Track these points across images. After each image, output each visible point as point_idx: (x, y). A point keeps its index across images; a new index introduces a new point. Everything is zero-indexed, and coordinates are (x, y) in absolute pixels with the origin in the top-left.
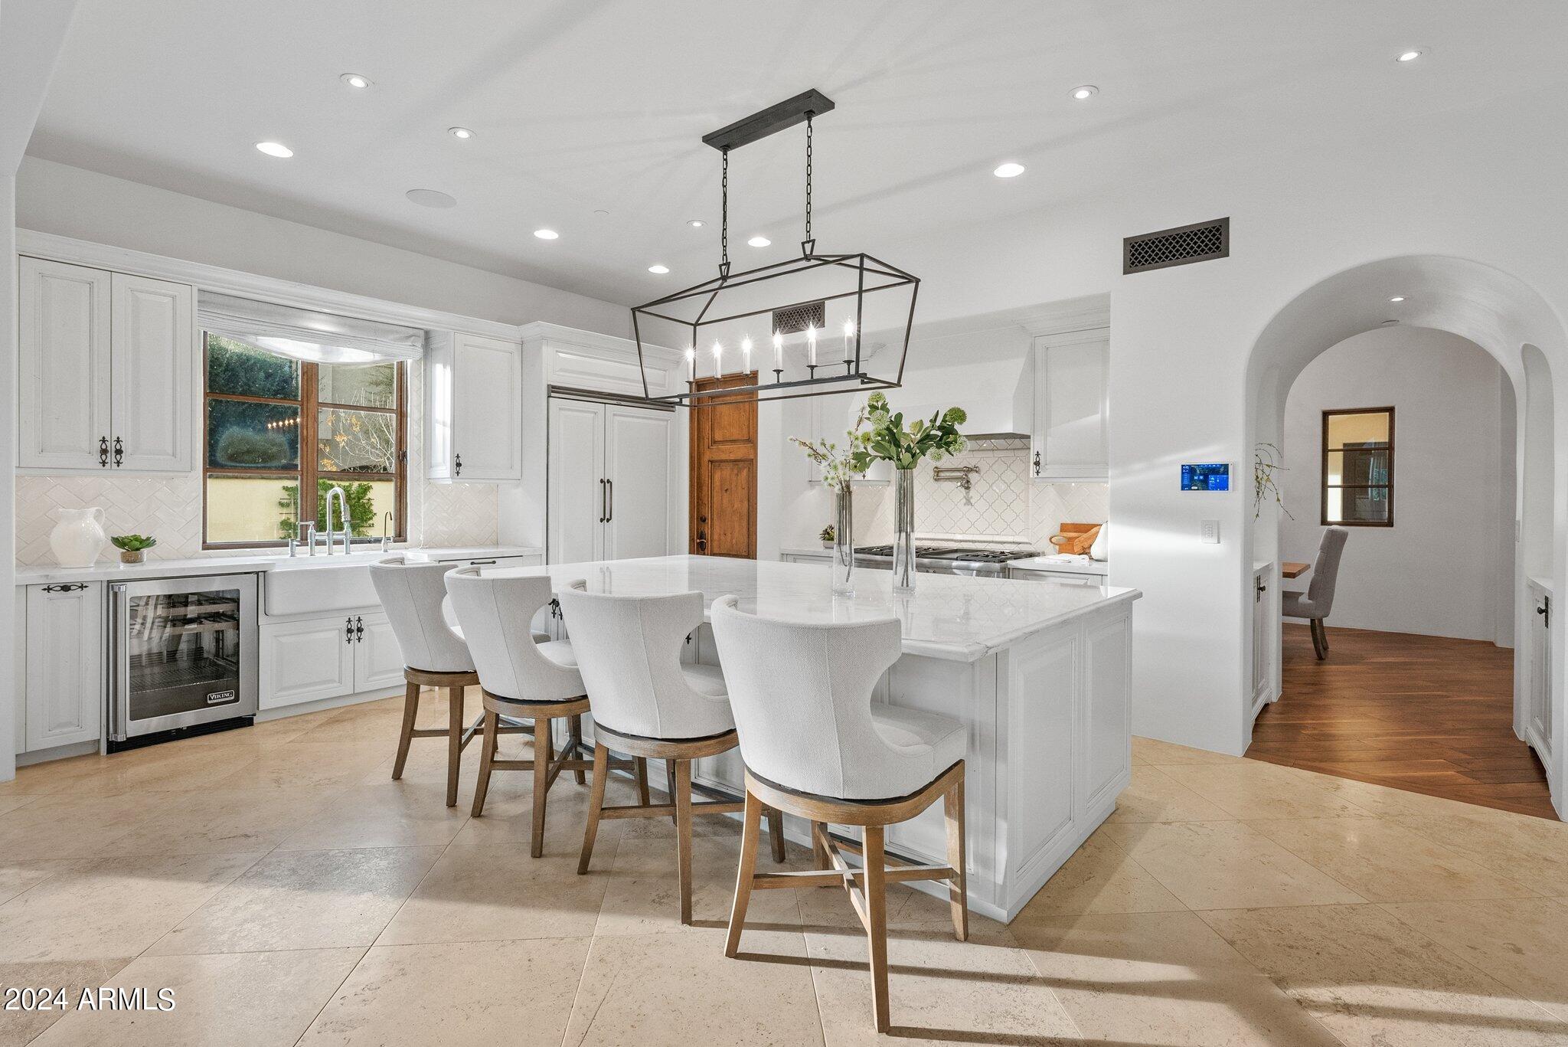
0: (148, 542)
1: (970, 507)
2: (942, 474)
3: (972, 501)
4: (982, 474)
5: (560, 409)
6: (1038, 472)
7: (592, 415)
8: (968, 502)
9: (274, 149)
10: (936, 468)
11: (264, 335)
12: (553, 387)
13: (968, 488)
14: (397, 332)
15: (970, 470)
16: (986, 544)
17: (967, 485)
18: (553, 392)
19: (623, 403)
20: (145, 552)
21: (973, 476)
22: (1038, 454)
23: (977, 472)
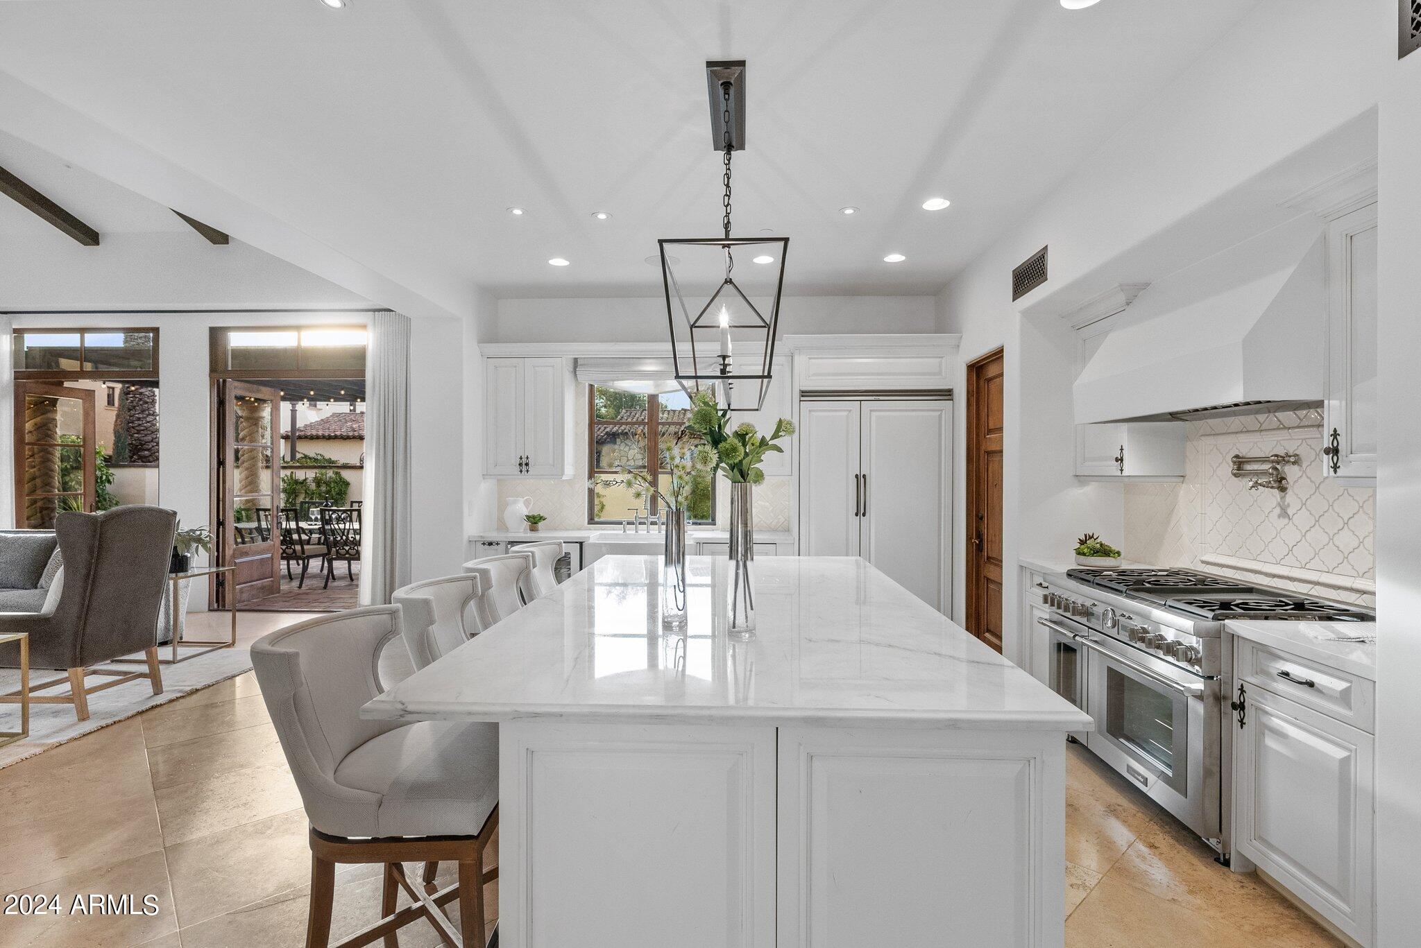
0: (541, 518)
1: (1286, 521)
2: (1248, 467)
3: (1290, 511)
4: (1304, 466)
5: (810, 411)
6: (1335, 468)
7: (846, 413)
8: (1284, 514)
9: (559, 262)
10: (1237, 456)
11: (618, 380)
12: (803, 392)
13: (1283, 489)
14: (703, 363)
15: (1282, 459)
16: (1310, 586)
17: (1280, 483)
18: (803, 396)
19: (881, 398)
20: (541, 524)
21: (1291, 472)
22: (1335, 435)
23: (1294, 463)
